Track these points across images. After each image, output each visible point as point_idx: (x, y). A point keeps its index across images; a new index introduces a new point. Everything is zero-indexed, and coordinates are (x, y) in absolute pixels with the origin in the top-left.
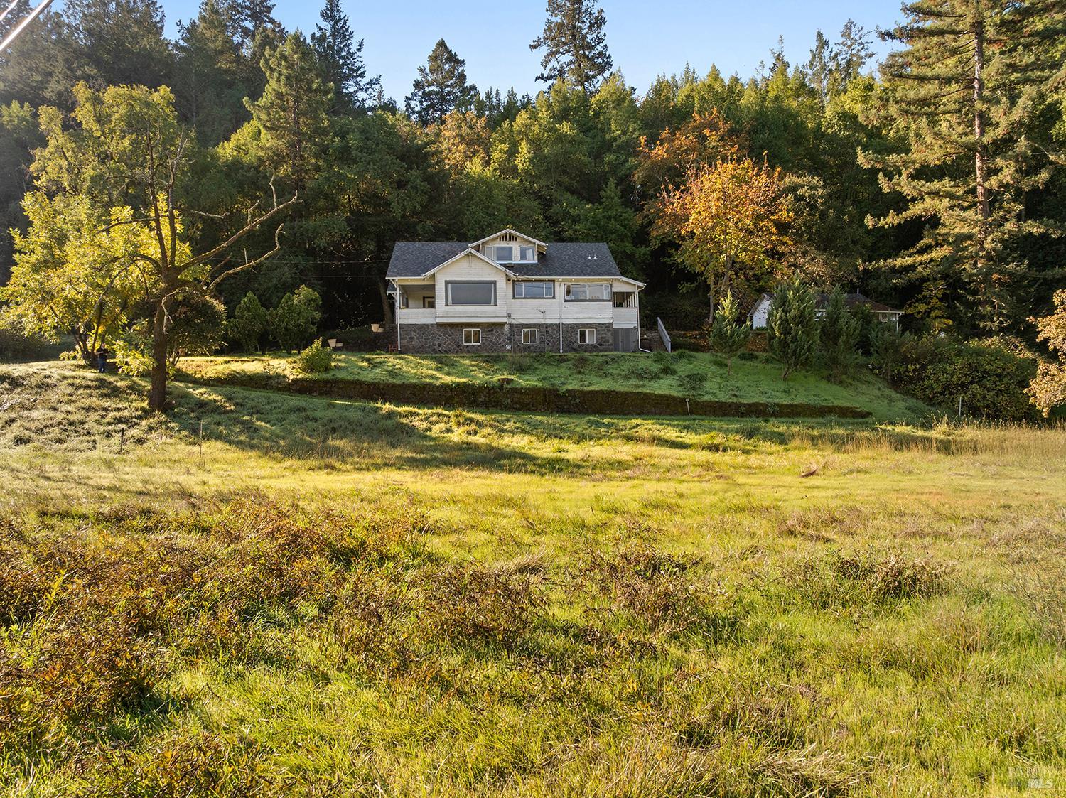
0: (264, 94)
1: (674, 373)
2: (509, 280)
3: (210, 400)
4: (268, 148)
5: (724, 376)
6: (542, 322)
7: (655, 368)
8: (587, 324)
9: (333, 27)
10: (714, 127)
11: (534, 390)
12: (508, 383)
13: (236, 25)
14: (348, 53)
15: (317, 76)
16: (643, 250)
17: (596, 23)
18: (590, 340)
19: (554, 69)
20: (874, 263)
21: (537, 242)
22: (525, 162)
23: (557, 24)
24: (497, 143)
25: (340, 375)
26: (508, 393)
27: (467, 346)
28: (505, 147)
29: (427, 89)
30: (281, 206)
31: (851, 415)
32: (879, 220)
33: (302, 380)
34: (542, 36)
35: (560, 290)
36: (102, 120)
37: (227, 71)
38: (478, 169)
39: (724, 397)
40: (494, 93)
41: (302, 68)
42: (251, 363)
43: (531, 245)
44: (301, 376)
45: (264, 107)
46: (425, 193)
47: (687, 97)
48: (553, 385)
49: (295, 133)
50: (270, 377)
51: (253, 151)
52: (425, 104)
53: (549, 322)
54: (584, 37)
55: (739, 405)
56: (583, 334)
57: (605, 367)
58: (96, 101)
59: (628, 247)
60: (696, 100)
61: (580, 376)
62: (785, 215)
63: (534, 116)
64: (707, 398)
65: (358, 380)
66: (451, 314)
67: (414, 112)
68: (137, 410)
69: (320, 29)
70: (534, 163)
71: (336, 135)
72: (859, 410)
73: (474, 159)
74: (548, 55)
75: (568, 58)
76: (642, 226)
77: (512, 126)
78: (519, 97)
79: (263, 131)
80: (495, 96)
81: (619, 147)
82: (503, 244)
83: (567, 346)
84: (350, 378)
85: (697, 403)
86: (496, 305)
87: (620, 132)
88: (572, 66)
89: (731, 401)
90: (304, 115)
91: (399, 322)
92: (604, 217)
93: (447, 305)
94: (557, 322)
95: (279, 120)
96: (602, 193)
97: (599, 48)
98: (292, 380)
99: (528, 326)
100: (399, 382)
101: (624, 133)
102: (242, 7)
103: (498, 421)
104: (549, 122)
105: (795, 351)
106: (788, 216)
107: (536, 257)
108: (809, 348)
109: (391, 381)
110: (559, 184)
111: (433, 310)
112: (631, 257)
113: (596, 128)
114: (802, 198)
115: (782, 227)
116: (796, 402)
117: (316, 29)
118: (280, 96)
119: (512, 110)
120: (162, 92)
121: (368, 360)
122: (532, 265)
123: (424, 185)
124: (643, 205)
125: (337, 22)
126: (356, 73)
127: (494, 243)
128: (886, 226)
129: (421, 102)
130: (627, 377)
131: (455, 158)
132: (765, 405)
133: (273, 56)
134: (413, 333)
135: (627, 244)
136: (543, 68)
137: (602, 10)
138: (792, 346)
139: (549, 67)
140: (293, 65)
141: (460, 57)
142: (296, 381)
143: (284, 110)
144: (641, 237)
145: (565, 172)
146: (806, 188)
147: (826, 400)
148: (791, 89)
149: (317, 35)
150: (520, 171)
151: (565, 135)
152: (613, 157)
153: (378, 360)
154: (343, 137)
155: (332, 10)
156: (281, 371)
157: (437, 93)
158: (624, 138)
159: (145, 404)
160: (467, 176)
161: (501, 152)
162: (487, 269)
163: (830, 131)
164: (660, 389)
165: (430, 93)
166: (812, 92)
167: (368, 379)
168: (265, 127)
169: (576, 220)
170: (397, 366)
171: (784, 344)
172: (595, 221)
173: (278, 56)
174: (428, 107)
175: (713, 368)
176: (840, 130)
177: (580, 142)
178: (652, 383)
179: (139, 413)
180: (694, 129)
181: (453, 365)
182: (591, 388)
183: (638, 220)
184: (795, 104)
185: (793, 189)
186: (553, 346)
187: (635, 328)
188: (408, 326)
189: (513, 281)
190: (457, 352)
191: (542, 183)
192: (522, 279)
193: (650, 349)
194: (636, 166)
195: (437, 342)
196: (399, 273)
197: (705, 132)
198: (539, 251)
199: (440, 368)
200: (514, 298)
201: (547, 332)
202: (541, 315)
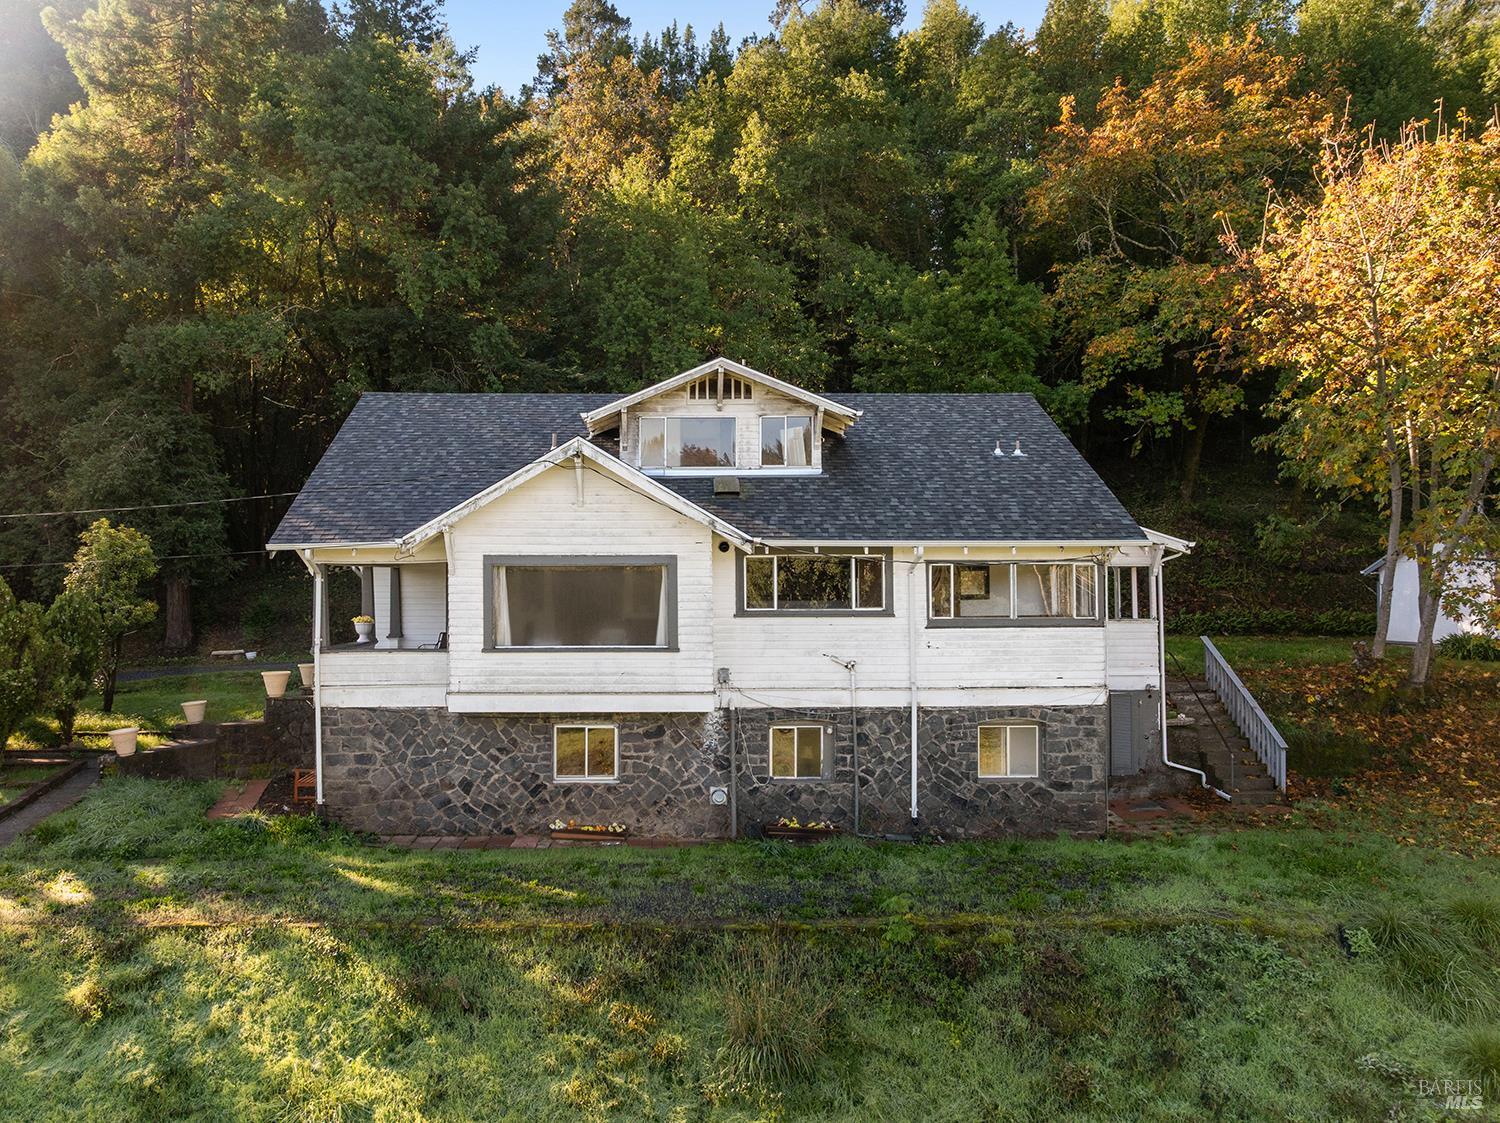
2: (724, 547)
6: (844, 700)
8: (1011, 710)
10: (1253, 73)
18: (1021, 769)
21: (824, 403)
22: (756, 168)
24: (686, 126)
27: (568, 790)
28: (706, 134)
35: (909, 586)
38: (640, 186)
40: (681, 33)
43: (800, 412)
46: (495, 246)
53: (868, 701)
56: (993, 746)
66: (505, 683)
70: (780, 171)
73: (630, 164)
77: (723, 85)
80: (682, 40)
81: (981, 136)
82: (704, 408)
83: (937, 789)
86: (672, 647)
91: (321, 700)
92: (966, 307)
93: (491, 646)
94: (898, 701)
99: (790, 714)
104: (816, 71)
107: (817, 454)
110: (838, 223)
111: (441, 655)
122: (805, 482)
123: (488, 224)
127: (673, 409)
134: (369, 740)
141: (622, 14)
150: (742, 190)
151: (855, 103)
152: (967, 160)
158: (992, 113)
160: (611, 203)
161: (695, 146)
162: (640, 512)
169: (891, 313)
170: (216, 1012)
172: (944, 319)
177: (894, 119)
181: (470, 1009)
186: (884, 792)
187: (1149, 692)
188: (353, 714)
189: (740, 553)
190: (530, 810)
191: (800, 220)
192: (773, 550)
193: (1201, 761)
194: (1034, 180)
195: (456, 775)
196: (330, 528)
197: (1228, 85)
198: (826, 433)
199: (407, 1038)
200: (740, 613)
201: (863, 739)
202: (840, 676)
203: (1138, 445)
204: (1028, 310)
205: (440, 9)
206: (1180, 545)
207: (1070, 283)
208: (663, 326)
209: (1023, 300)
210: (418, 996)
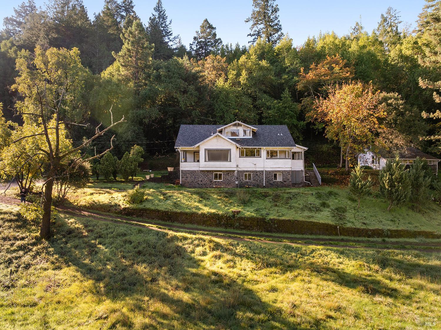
0: (122, 50)
1: (328, 206)
2: (238, 148)
3: (75, 228)
4: (123, 76)
5: (356, 208)
6: (254, 169)
7: (318, 202)
8: (278, 171)
9: (159, 14)
10: (337, 63)
11: (252, 219)
12: (238, 214)
13: (119, 14)
14: (165, 25)
15: (147, 41)
16: (302, 123)
17: (275, 11)
18: (279, 179)
19: (256, 31)
20: (428, 137)
21: (252, 127)
22: (244, 80)
23: (257, 12)
24: (231, 70)
25: (149, 206)
26: (238, 219)
27: (216, 182)
28: (235, 72)
29: (199, 40)
30: (115, 124)
31: (431, 236)
32: (430, 114)
33: (128, 208)
34: (250, 17)
35: (264, 153)
36: (46, 63)
37: (112, 34)
38: (222, 83)
39: (359, 225)
40: (229, 45)
41: (140, 38)
42: (103, 195)
43: (249, 129)
44: (128, 206)
45: (121, 56)
46: (197, 97)
47: (322, 47)
48: (262, 215)
49: (136, 68)
50: (112, 206)
51: (116, 76)
52: (198, 46)
53: (258, 169)
54: (269, 17)
55: (367, 231)
56: (275, 176)
57: (290, 201)
58: (43, 55)
59: (295, 121)
60: (327, 48)
61: (276, 208)
62: (382, 114)
63: (249, 58)
64: (349, 225)
65: (157, 209)
66: (207, 166)
67: (193, 50)
68: (33, 239)
69: (153, 15)
70: (249, 81)
71: (154, 69)
72: (436, 234)
73: (220, 79)
74: (253, 25)
75: (262, 26)
76: (301, 111)
77: (238, 62)
78: (241, 47)
79: (121, 67)
80: (230, 47)
81: (289, 71)
82: (235, 128)
83: (267, 182)
84: (153, 208)
85: (344, 229)
86: (230, 161)
87: (290, 64)
88: (264, 30)
89: (363, 227)
90: (140, 59)
91: (181, 169)
92: (283, 107)
93: (205, 161)
94: (262, 169)
95: (128, 62)
96: (282, 95)
97: (276, 22)
98: (123, 209)
99: (247, 171)
100: (179, 211)
101: (291, 64)
102: (121, 6)
103: (232, 245)
104: (256, 61)
105: (397, 197)
106: (384, 115)
107: (251, 135)
108: (405, 196)
109: (175, 210)
110: (260, 90)
111: (198, 163)
112: (296, 126)
113: (278, 61)
114: (390, 105)
115: (381, 120)
116: (400, 229)
117: (151, 16)
118: (129, 50)
119: (238, 53)
120: (74, 50)
121: (164, 194)
122: (249, 139)
123: (196, 93)
124: (302, 100)
125: (161, 12)
126: (168, 34)
127: (230, 128)
128: (434, 118)
129: (197, 46)
130: (302, 210)
131: (211, 77)
132: (382, 230)
133: (126, 32)
134: (188, 175)
135: (294, 120)
136: (250, 30)
137: (277, 5)
138: (395, 195)
139: (253, 30)
140: (135, 36)
141: (214, 26)
142: (125, 209)
143: (131, 57)
144: (301, 116)
145: (264, 84)
146: (393, 100)
147: (416, 227)
148: (371, 42)
149: (152, 18)
150: (242, 84)
151: (263, 67)
152: (286, 76)
153: (169, 194)
154: (157, 70)
155: (159, 7)
156: (118, 202)
157: (203, 42)
158: (292, 67)
159: (38, 234)
160: (217, 87)
161: (233, 75)
162: (226, 143)
163: (393, 63)
164: (322, 219)
165: (201, 42)
166: (381, 43)
167: (163, 209)
168: (121, 65)
169: (269, 108)
170: (178, 199)
171: (390, 193)
172: (279, 109)
173: (128, 32)
174: (200, 48)
175: (349, 202)
176: (398, 63)
177: (271, 69)
178: (317, 214)
179: (34, 240)
180: (327, 64)
181: (208, 199)
182: (283, 218)
183: (299, 107)
184: (372, 49)
185: (385, 99)
186: (260, 182)
187: (302, 171)
188: (185, 171)
189: (240, 149)
190: (210, 185)
191: (253, 90)
192: (244, 148)
193: (310, 181)
194: (298, 81)
195: (200, 180)
196: (182, 145)
197: (333, 65)
198: (253, 132)
199: (201, 201)
200: (240, 157)
201: (257, 175)
202: (254, 166)
203: (317, 133)
204: (294, 108)
205: (170, 25)
206: (306, 149)
207: (304, 102)
208: (227, 111)
209: (293, 106)
210: (202, 197)
